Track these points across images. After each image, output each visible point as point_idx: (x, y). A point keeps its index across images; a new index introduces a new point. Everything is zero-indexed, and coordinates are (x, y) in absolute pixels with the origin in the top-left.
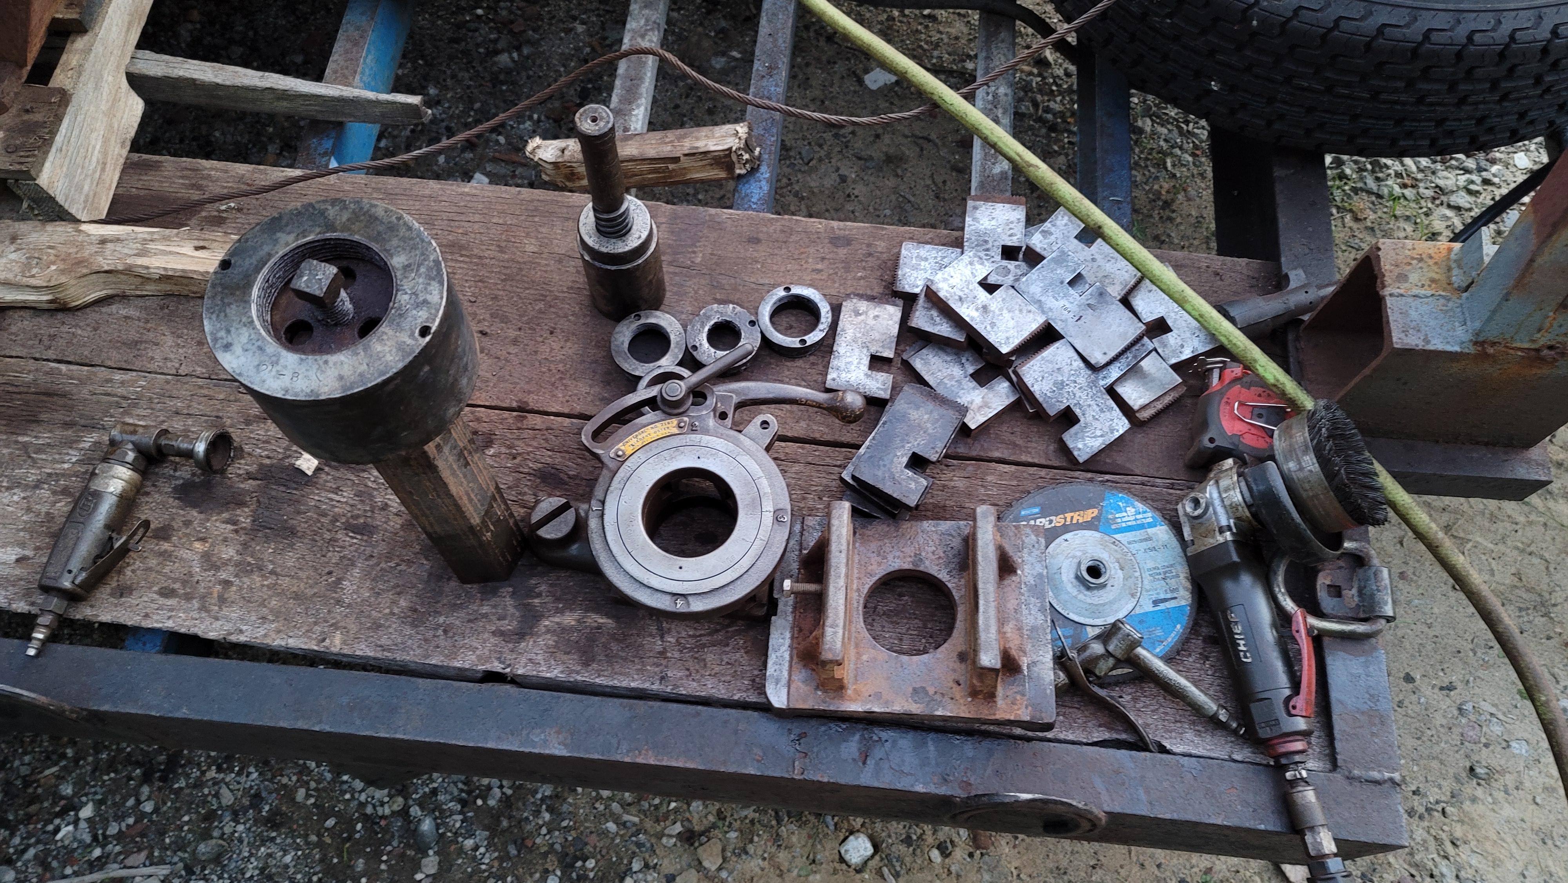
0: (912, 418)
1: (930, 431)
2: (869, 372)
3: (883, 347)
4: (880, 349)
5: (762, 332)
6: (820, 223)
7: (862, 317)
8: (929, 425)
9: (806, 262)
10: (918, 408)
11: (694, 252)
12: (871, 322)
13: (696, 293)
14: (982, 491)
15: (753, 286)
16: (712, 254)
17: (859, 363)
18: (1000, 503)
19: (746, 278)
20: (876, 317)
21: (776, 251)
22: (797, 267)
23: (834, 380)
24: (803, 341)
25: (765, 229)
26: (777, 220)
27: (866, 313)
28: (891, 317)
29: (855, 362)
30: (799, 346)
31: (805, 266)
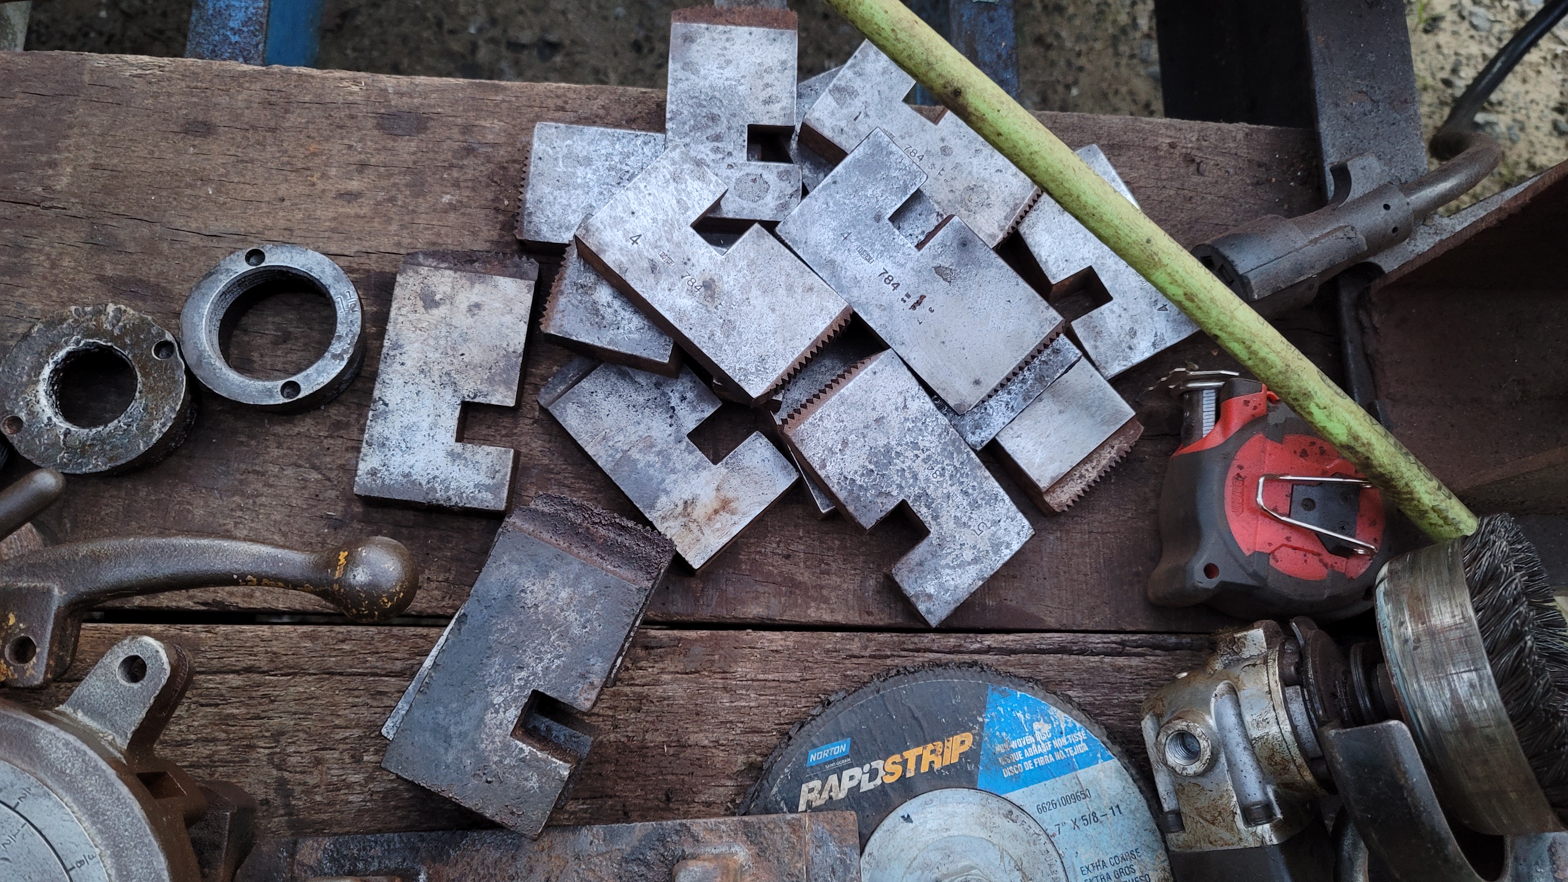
0: (530, 600)
1: (576, 631)
2: (458, 447)
3: (491, 381)
4: (484, 388)
5: (188, 371)
6: (356, 82)
7: (442, 311)
8: (572, 616)
9: (324, 176)
10: (544, 572)
11: (53, 164)
12: (463, 321)
13: (54, 266)
14: (725, 700)
15: (195, 240)
16: (95, 167)
17: (434, 426)
18: (765, 726)
19: (179, 223)
20: (475, 308)
21: (252, 154)
22: (301, 189)
23: (373, 473)
24: (293, 387)
25: (224, 100)
26: (253, 77)
27: (450, 299)
28: (508, 303)
29: (425, 425)
30: (281, 400)
31: (320, 185)
